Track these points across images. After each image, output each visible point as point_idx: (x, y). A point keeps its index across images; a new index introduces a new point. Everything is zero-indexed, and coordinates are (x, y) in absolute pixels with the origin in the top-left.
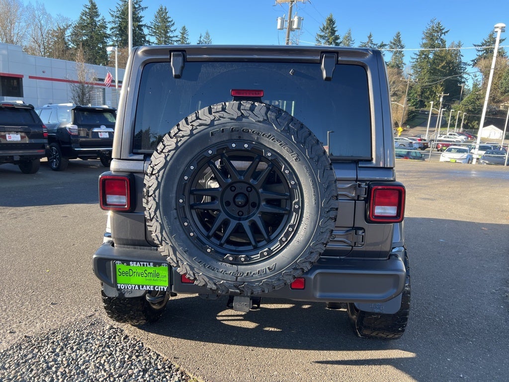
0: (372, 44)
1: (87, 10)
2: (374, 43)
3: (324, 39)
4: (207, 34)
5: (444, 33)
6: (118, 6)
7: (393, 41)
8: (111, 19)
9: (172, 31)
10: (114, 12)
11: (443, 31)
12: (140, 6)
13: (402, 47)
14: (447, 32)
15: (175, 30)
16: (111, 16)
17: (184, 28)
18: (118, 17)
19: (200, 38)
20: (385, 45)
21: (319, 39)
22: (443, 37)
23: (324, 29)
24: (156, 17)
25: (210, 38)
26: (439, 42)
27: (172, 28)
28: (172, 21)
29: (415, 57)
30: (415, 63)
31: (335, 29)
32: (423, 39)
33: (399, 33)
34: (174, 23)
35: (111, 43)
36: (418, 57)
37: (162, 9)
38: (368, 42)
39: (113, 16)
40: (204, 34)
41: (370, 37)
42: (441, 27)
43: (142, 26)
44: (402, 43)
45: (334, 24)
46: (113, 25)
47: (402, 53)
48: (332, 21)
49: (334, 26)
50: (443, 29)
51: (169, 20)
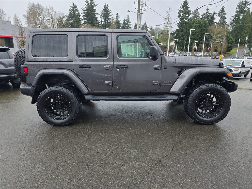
0: (208, 13)
1: (72, 9)
2: (209, 13)
3: (182, 12)
4: (128, 16)
5: (249, 4)
6: (85, 5)
7: (220, 11)
8: (83, 12)
9: (110, 16)
10: (84, 8)
11: (248, 3)
12: (94, 4)
13: (225, 14)
14: (250, 4)
15: (112, 15)
16: (82, 10)
17: (117, 14)
18: (85, 11)
19: (125, 18)
20: (216, 13)
21: (180, 13)
22: (248, 6)
23: (182, 7)
24: (103, 9)
25: (130, 18)
26: (246, 9)
27: (110, 14)
28: (110, 11)
29: (232, 18)
30: (232, 21)
31: (188, 7)
32: (237, 8)
33: (223, 7)
34: (111, 12)
35: (83, 23)
36: (234, 18)
37: (106, 5)
38: (206, 13)
39: (83, 10)
40: (127, 16)
41: (207, 10)
42: (247, 1)
43: (95, 13)
44: (225, 12)
45: (188, 4)
46: (83, 14)
47: (225, 17)
48: (187, 3)
49: (188, 5)
50: (248, 2)
51: (109, 10)
